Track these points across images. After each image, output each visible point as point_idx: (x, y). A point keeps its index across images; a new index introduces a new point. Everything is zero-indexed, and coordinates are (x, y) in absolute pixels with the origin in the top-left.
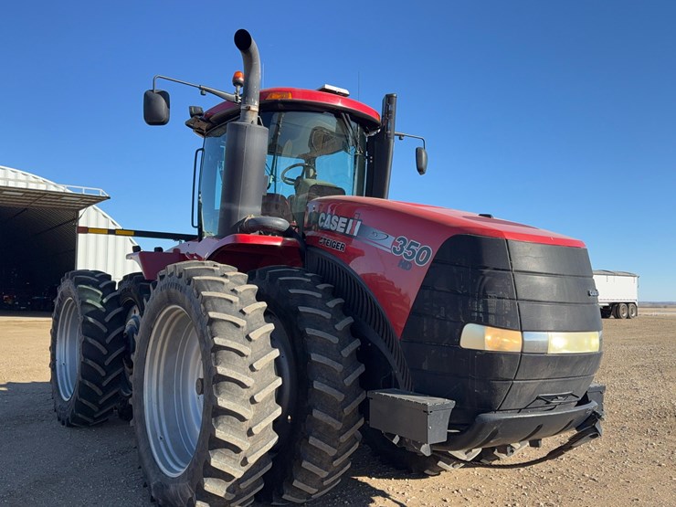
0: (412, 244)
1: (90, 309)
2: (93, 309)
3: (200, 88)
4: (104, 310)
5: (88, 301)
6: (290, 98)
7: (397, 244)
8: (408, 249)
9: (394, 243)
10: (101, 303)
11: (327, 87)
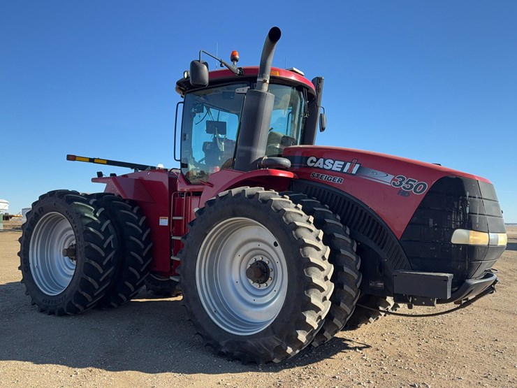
0: (410, 180)
1: (88, 221)
2: (90, 221)
3: (221, 62)
4: (99, 222)
5: (86, 215)
6: (278, 75)
7: (397, 181)
8: (407, 183)
9: (393, 179)
10: (95, 216)
11: (295, 69)
